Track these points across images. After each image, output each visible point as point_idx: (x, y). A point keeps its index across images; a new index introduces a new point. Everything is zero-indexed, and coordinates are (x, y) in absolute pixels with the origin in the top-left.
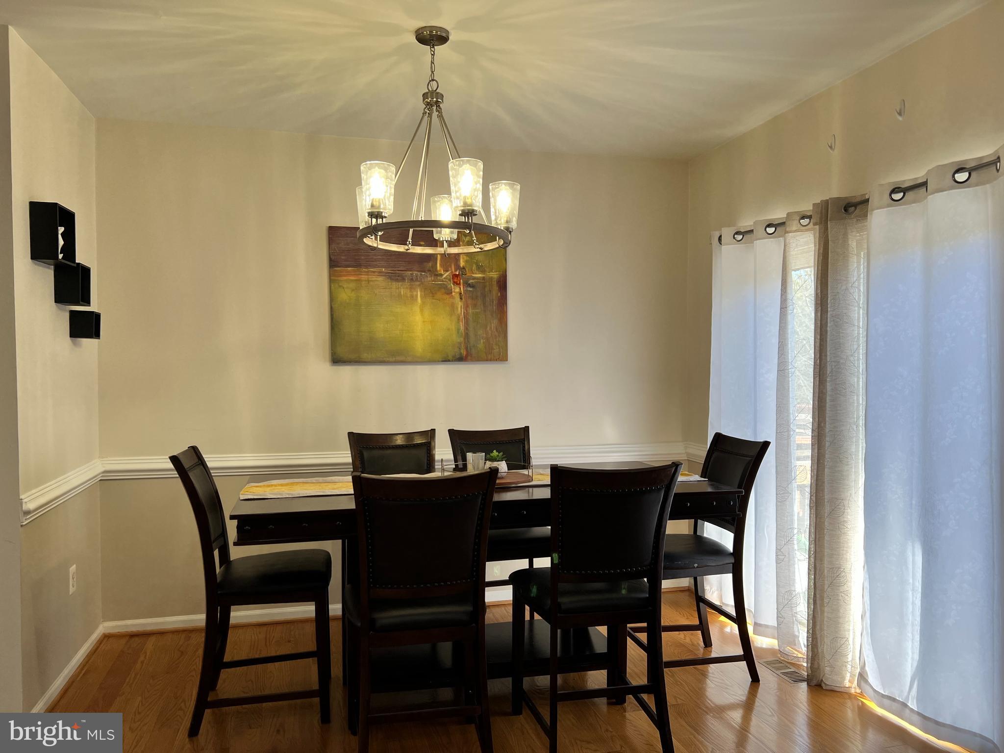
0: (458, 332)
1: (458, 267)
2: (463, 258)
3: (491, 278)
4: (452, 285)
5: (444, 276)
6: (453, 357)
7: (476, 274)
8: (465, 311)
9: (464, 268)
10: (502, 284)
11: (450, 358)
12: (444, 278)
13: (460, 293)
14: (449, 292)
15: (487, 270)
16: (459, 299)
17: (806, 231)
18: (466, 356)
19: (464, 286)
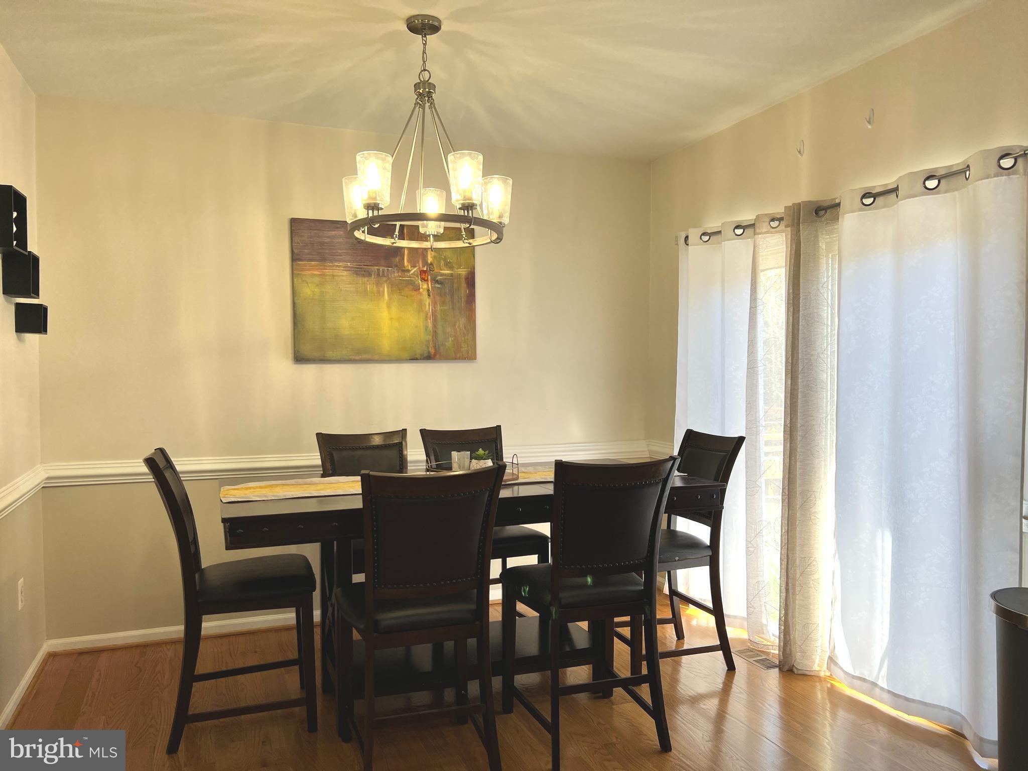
0: (426, 330)
1: (425, 263)
2: (431, 254)
3: (459, 275)
4: (420, 281)
5: (412, 272)
6: (422, 355)
7: (444, 270)
8: (433, 308)
9: (431, 264)
10: (470, 281)
11: (418, 356)
12: (411, 274)
13: (428, 290)
14: (417, 289)
15: (456, 266)
16: (427, 296)
17: (776, 232)
18: (435, 355)
19: (431, 282)
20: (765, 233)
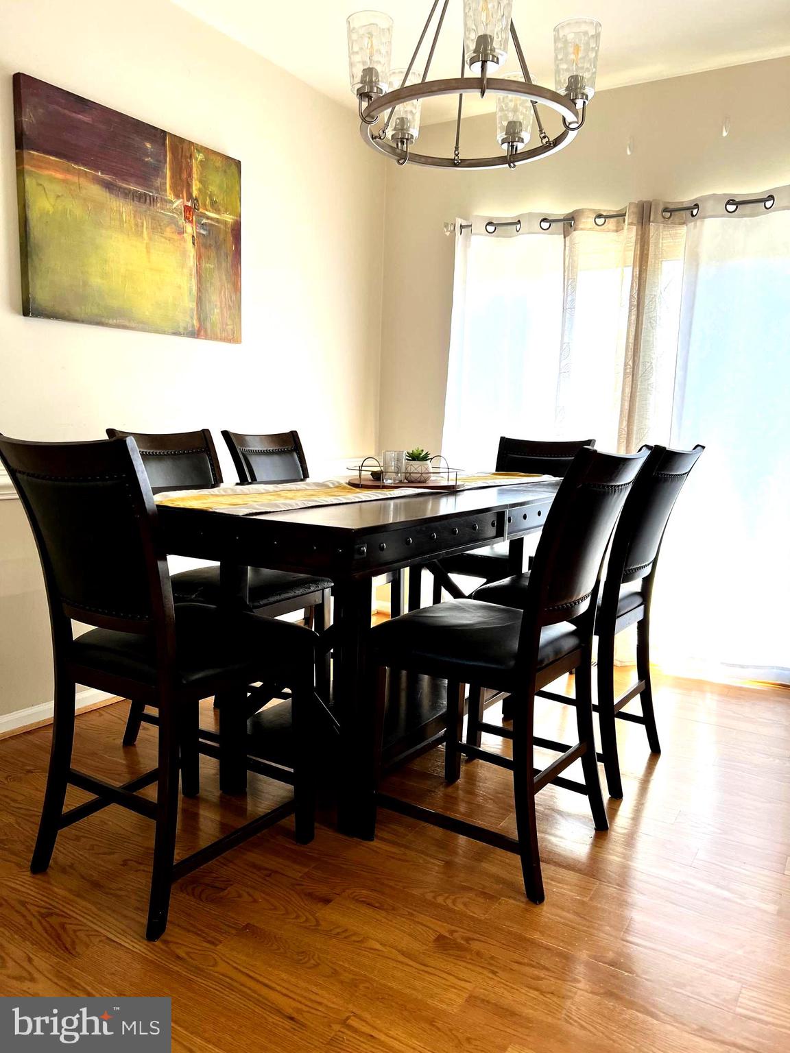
0: (190, 293)
1: (190, 197)
2: (196, 185)
3: (225, 223)
4: (184, 222)
5: (175, 205)
6: (185, 329)
7: (210, 211)
8: (198, 264)
9: (196, 199)
10: (236, 234)
11: (181, 330)
12: (175, 208)
13: (193, 236)
14: (181, 232)
15: (222, 209)
16: (192, 244)
18: (199, 331)
19: (197, 226)
20: (590, 229)
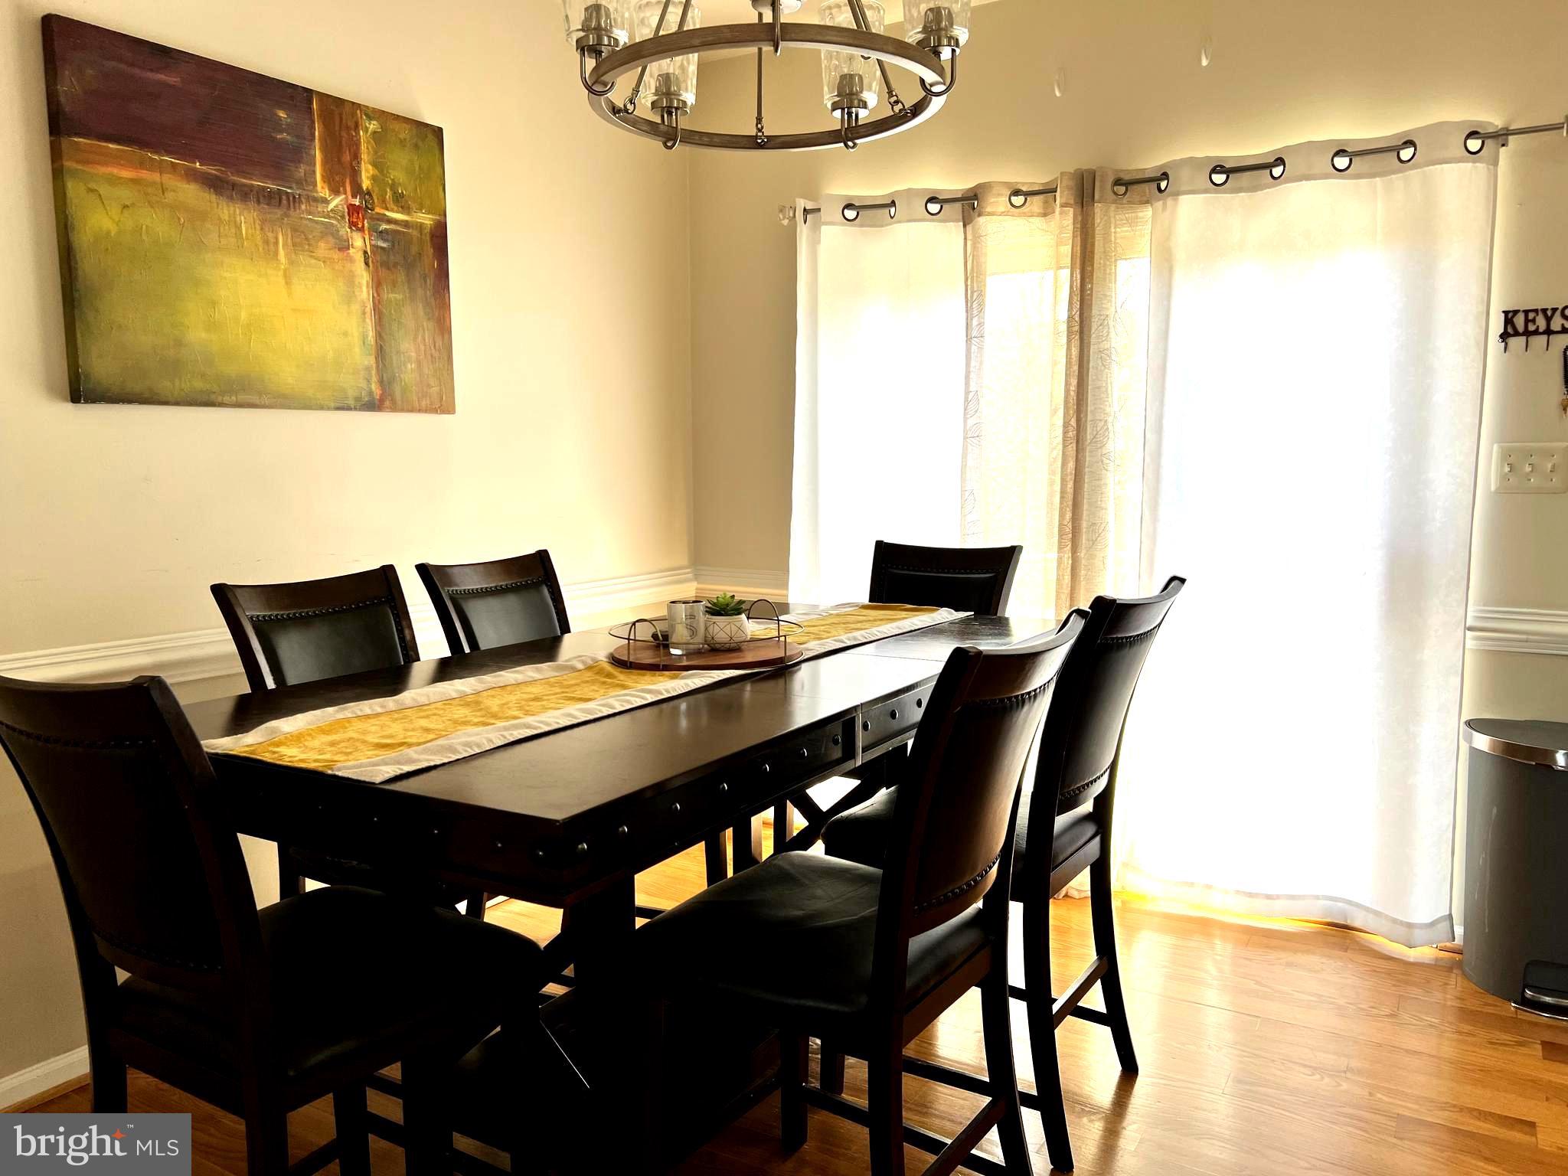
0: (364, 343)
1: (357, 190)
2: (367, 171)
3: (420, 227)
4: (349, 230)
5: (331, 206)
6: (358, 399)
7: (392, 210)
8: (375, 295)
9: (369, 193)
10: (439, 242)
11: (351, 403)
12: (332, 210)
13: (365, 252)
14: (344, 246)
15: (413, 206)
16: (363, 264)
17: (1020, 215)
18: (382, 400)
19: (370, 235)
20: (1002, 214)
